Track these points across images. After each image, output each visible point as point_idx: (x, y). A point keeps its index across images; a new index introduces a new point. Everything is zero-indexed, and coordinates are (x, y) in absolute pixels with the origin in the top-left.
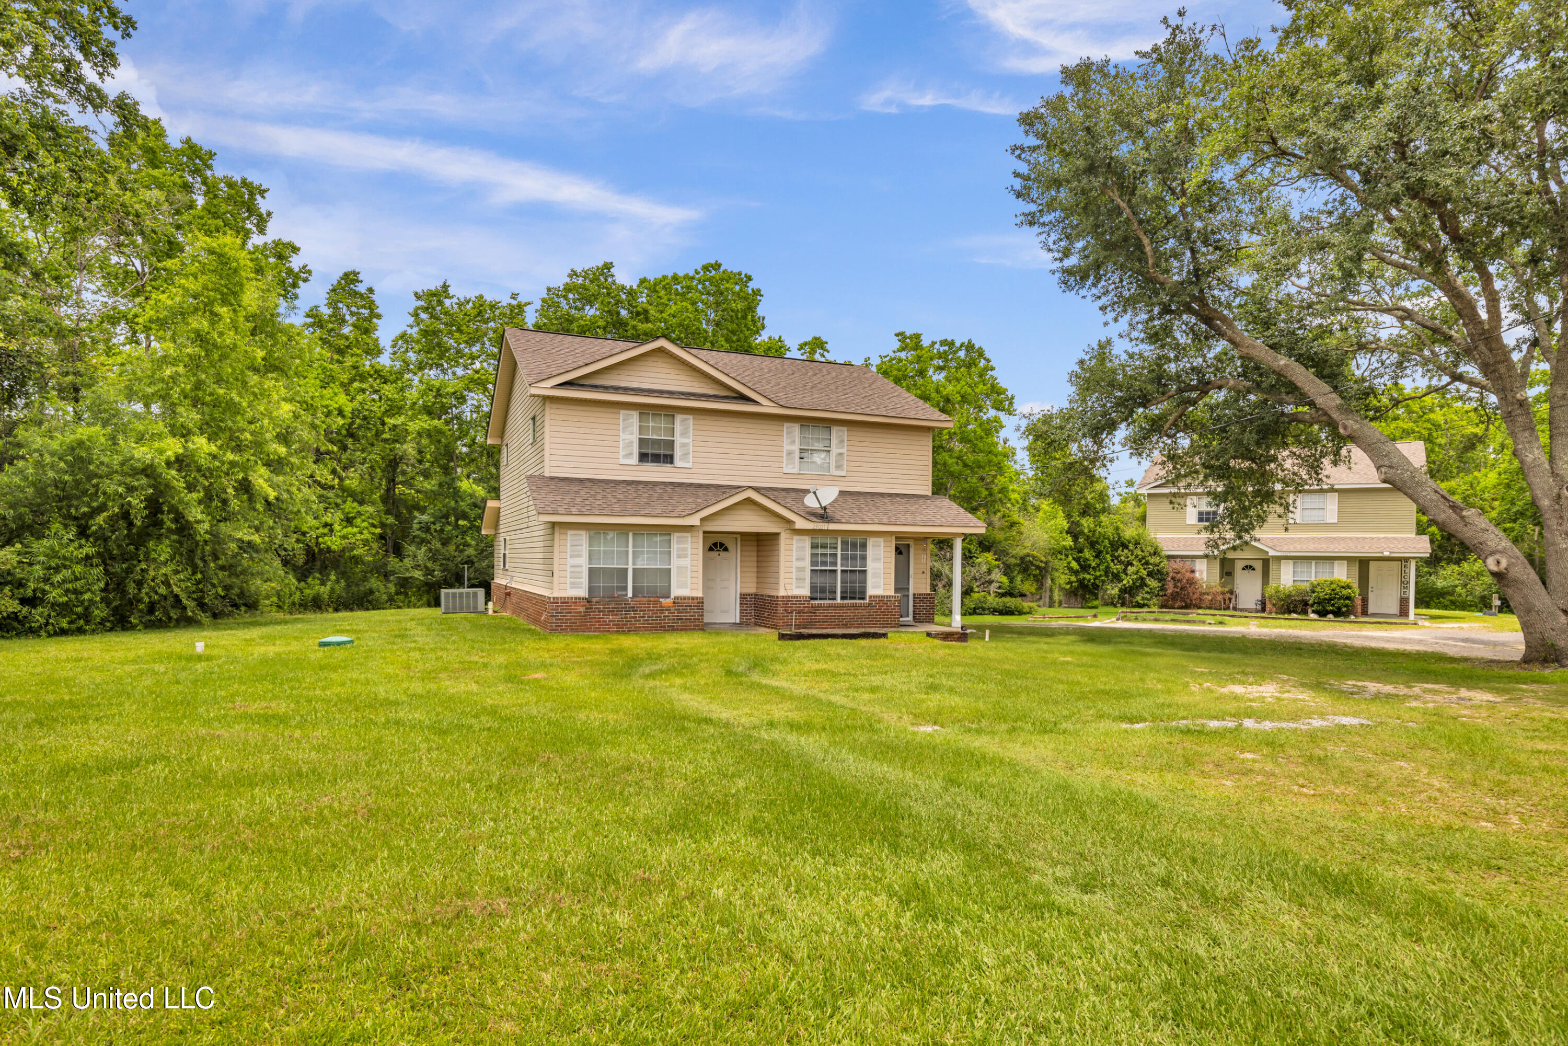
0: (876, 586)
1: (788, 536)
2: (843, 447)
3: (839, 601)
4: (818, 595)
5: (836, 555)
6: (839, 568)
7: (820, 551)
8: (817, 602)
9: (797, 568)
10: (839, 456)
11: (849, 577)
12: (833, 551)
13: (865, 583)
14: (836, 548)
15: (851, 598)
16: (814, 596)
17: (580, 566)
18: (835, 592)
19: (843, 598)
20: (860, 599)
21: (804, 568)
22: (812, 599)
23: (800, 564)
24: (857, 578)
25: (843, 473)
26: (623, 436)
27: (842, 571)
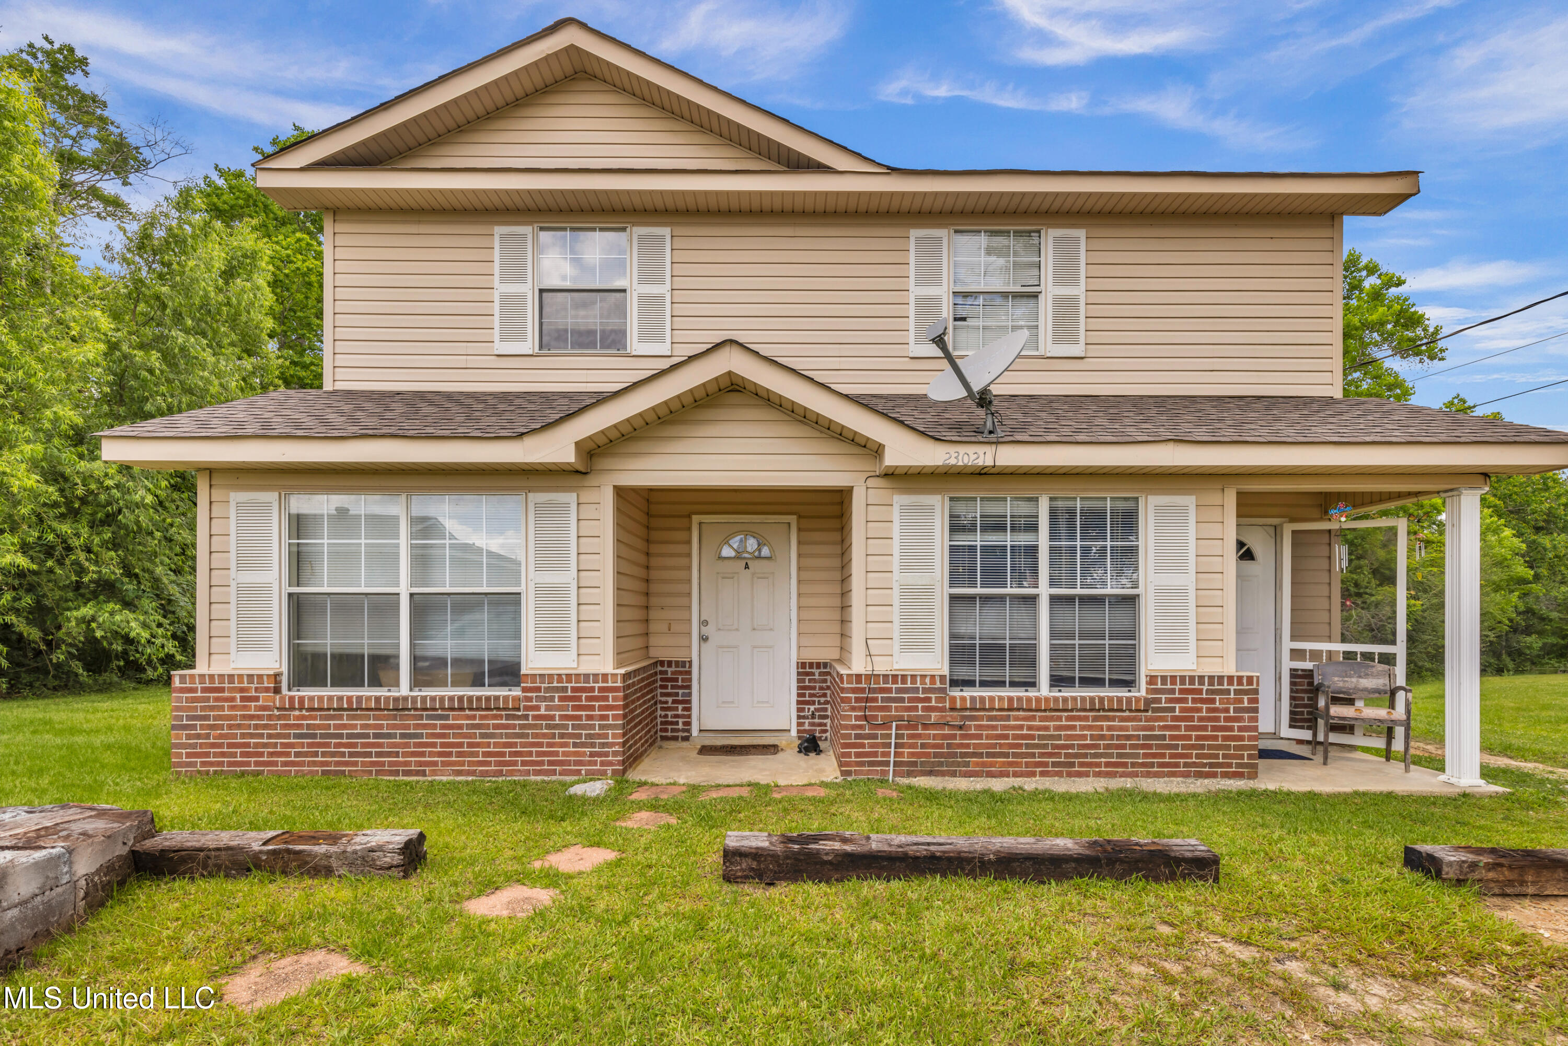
0: (1173, 644)
1: (875, 496)
2: (1074, 282)
3: (1044, 689)
4: (977, 673)
5: (1032, 551)
6: (1044, 590)
7: (978, 540)
8: (968, 693)
9: (906, 590)
10: (1066, 306)
11: (1076, 618)
12: (1024, 539)
13: (1132, 634)
14: (1033, 528)
15: (1086, 682)
16: (963, 672)
17: (265, 588)
18: (1033, 663)
19: (1057, 681)
20: (1115, 683)
21: (928, 590)
22: (954, 683)
23: (917, 579)
24: (1106, 619)
25: (1077, 350)
26: (501, 288)
27: (1054, 599)
